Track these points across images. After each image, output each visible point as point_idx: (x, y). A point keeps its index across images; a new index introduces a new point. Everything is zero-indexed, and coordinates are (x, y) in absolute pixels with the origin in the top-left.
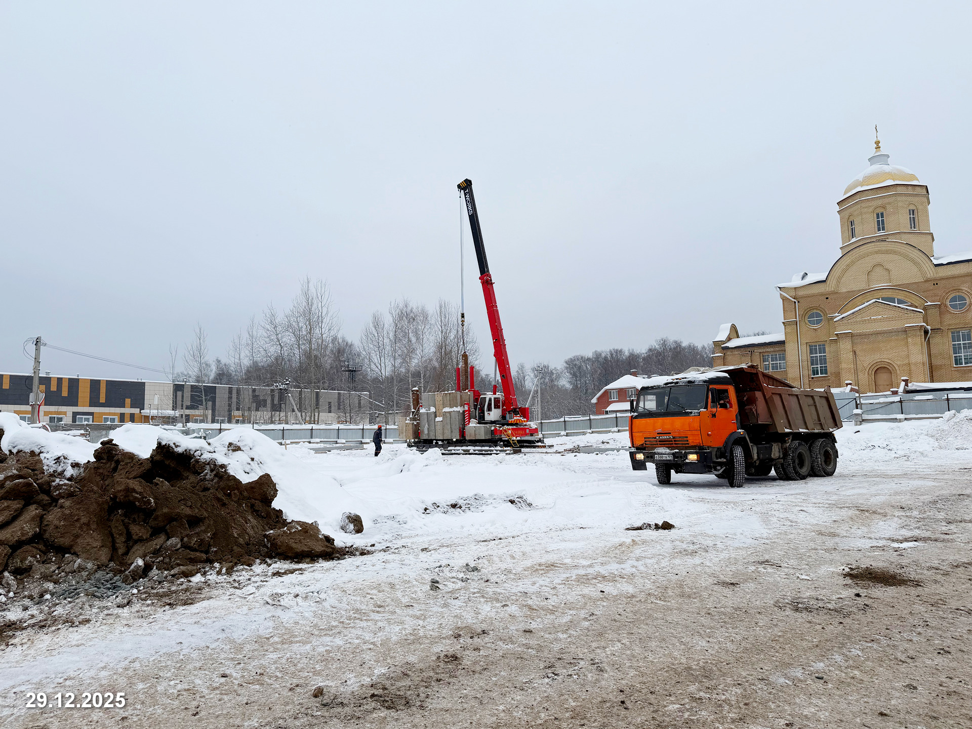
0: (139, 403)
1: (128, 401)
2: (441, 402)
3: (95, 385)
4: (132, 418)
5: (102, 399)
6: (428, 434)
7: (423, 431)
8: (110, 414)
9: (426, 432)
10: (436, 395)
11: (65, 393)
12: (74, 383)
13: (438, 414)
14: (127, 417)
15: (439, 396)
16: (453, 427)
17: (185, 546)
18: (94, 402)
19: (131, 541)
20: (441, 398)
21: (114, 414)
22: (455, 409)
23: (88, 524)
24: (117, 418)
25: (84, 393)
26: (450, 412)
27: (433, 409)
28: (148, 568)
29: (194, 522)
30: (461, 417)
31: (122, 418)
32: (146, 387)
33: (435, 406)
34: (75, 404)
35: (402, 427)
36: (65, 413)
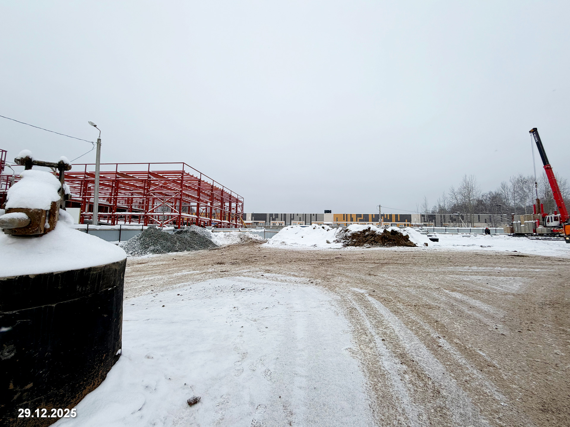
0: (410, 221)
1: (406, 220)
2: (523, 219)
3: (396, 216)
4: (408, 225)
5: (399, 220)
6: (518, 231)
7: (515, 230)
8: (401, 224)
9: (516, 230)
10: (520, 217)
11: (388, 218)
12: (391, 215)
13: (522, 223)
14: (406, 225)
15: (522, 217)
16: (530, 229)
17: (392, 243)
18: (397, 221)
19: (385, 242)
20: (523, 217)
21: (403, 224)
22: (530, 221)
23: (380, 239)
24: (403, 225)
25: (394, 218)
26: (528, 223)
27: (519, 222)
28: (387, 245)
29: (394, 240)
30: (534, 225)
31: (405, 225)
32: (412, 216)
33: (520, 220)
34: (391, 221)
35: (505, 229)
36: (389, 224)
